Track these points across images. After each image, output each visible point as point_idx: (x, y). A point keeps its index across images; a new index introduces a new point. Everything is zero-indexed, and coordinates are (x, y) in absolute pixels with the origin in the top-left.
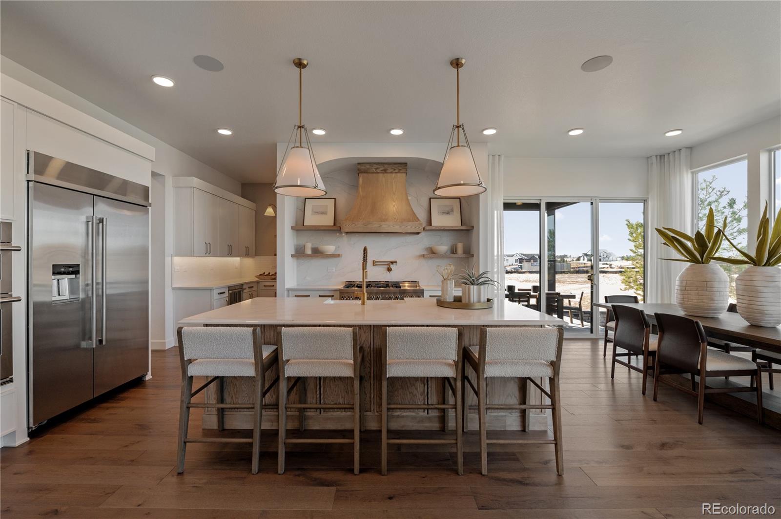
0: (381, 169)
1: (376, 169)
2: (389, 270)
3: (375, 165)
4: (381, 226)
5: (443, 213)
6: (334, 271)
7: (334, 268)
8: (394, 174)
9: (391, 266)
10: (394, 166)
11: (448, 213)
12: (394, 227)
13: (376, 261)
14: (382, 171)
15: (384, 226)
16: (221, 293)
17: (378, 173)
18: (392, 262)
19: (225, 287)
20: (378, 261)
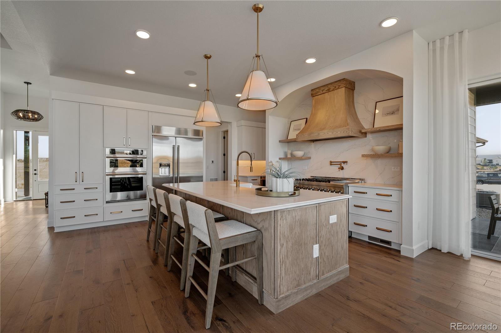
0: (326, 89)
1: (323, 90)
2: (342, 168)
3: (322, 88)
4: (319, 134)
5: (388, 114)
6: (306, 168)
7: (306, 167)
8: (335, 91)
9: (343, 165)
10: (336, 84)
11: (393, 113)
12: (328, 133)
13: (332, 161)
14: (326, 91)
15: (321, 134)
16: (253, 180)
17: (324, 93)
18: (344, 162)
19: (258, 176)
20: (334, 161)
